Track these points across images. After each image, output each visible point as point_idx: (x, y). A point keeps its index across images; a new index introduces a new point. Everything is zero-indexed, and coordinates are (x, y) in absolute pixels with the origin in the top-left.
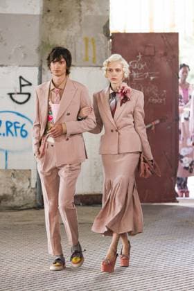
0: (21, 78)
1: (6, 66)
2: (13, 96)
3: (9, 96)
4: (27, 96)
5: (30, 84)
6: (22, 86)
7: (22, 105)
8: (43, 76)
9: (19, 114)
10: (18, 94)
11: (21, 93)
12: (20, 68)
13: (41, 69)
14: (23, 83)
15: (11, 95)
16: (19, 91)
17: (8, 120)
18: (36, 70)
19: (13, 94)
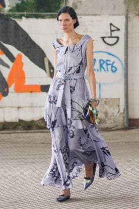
0: (111, 24)
1: (99, 15)
2: (105, 39)
3: (102, 39)
4: (116, 39)
5: (118, 30)
6: (112, 31)
7: (112, 47)
8: (129, 23)
9: (109, 54)
10: (109, 37)
11: (111, 37)
12: (110, 17)
13: (127, 17)
14: (113, 28)
15: (103, 38)
16: (109, 35)
17: (101, 58)
18: (123, 18)
19: (105, 37)
